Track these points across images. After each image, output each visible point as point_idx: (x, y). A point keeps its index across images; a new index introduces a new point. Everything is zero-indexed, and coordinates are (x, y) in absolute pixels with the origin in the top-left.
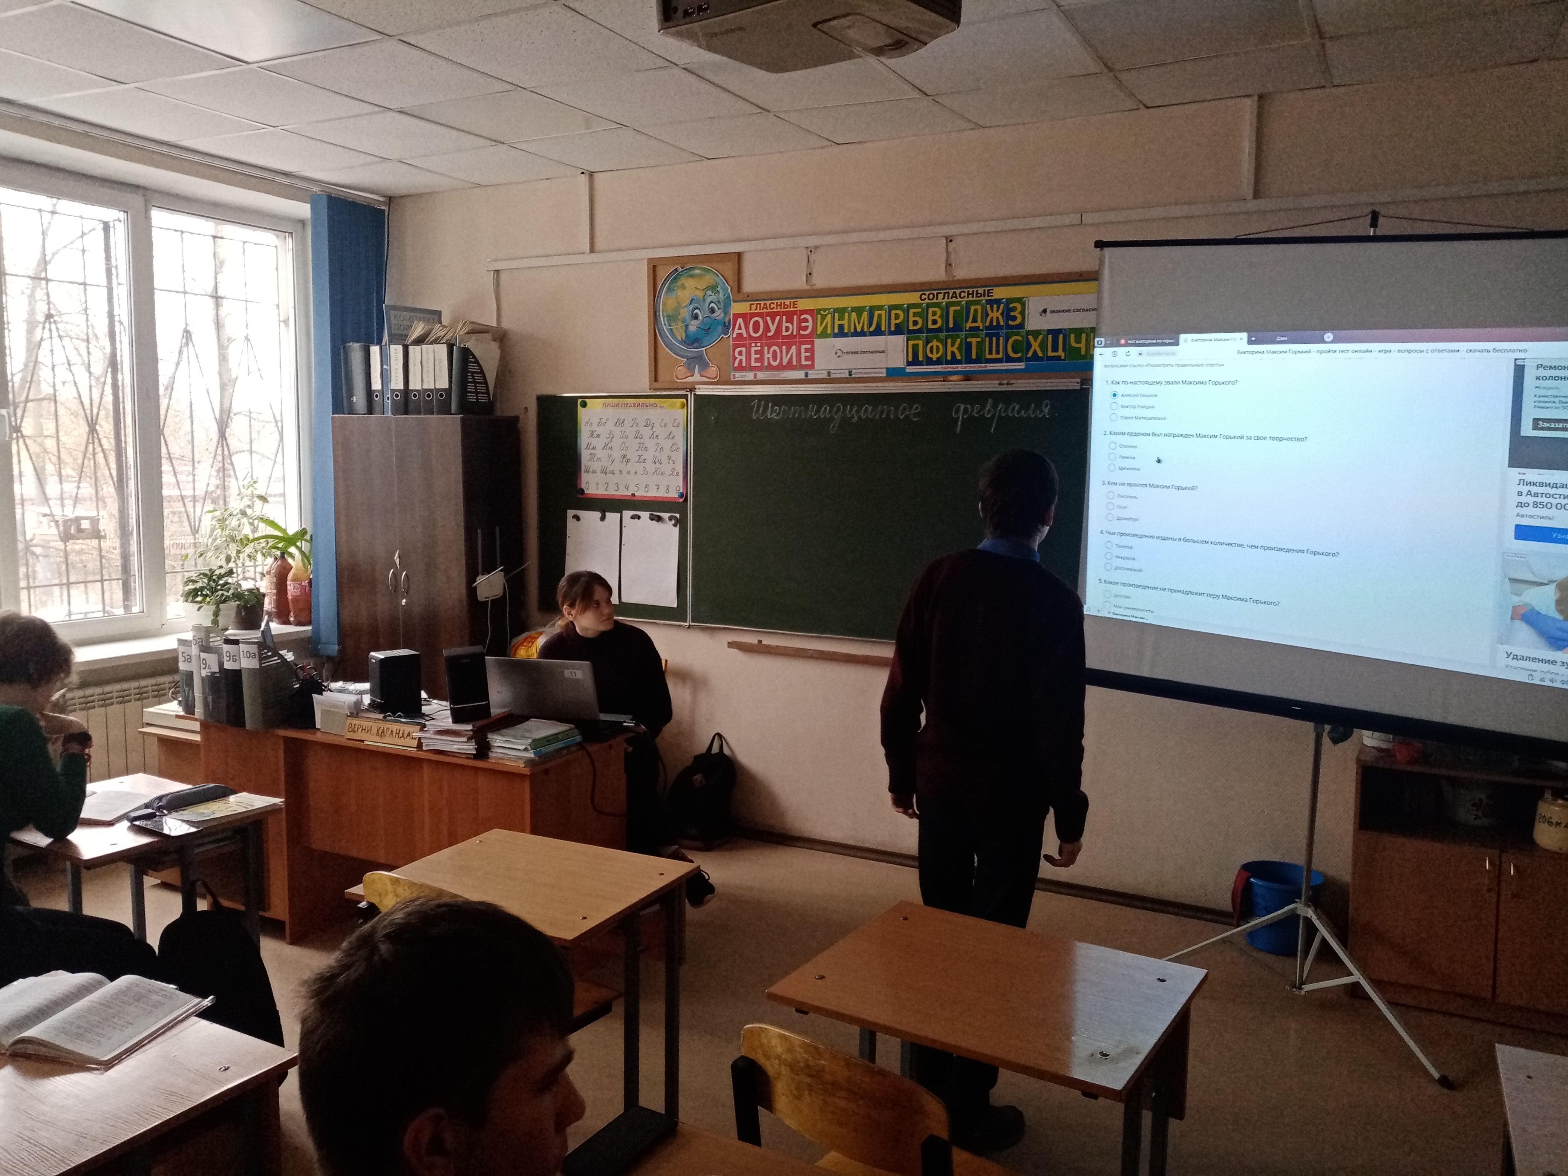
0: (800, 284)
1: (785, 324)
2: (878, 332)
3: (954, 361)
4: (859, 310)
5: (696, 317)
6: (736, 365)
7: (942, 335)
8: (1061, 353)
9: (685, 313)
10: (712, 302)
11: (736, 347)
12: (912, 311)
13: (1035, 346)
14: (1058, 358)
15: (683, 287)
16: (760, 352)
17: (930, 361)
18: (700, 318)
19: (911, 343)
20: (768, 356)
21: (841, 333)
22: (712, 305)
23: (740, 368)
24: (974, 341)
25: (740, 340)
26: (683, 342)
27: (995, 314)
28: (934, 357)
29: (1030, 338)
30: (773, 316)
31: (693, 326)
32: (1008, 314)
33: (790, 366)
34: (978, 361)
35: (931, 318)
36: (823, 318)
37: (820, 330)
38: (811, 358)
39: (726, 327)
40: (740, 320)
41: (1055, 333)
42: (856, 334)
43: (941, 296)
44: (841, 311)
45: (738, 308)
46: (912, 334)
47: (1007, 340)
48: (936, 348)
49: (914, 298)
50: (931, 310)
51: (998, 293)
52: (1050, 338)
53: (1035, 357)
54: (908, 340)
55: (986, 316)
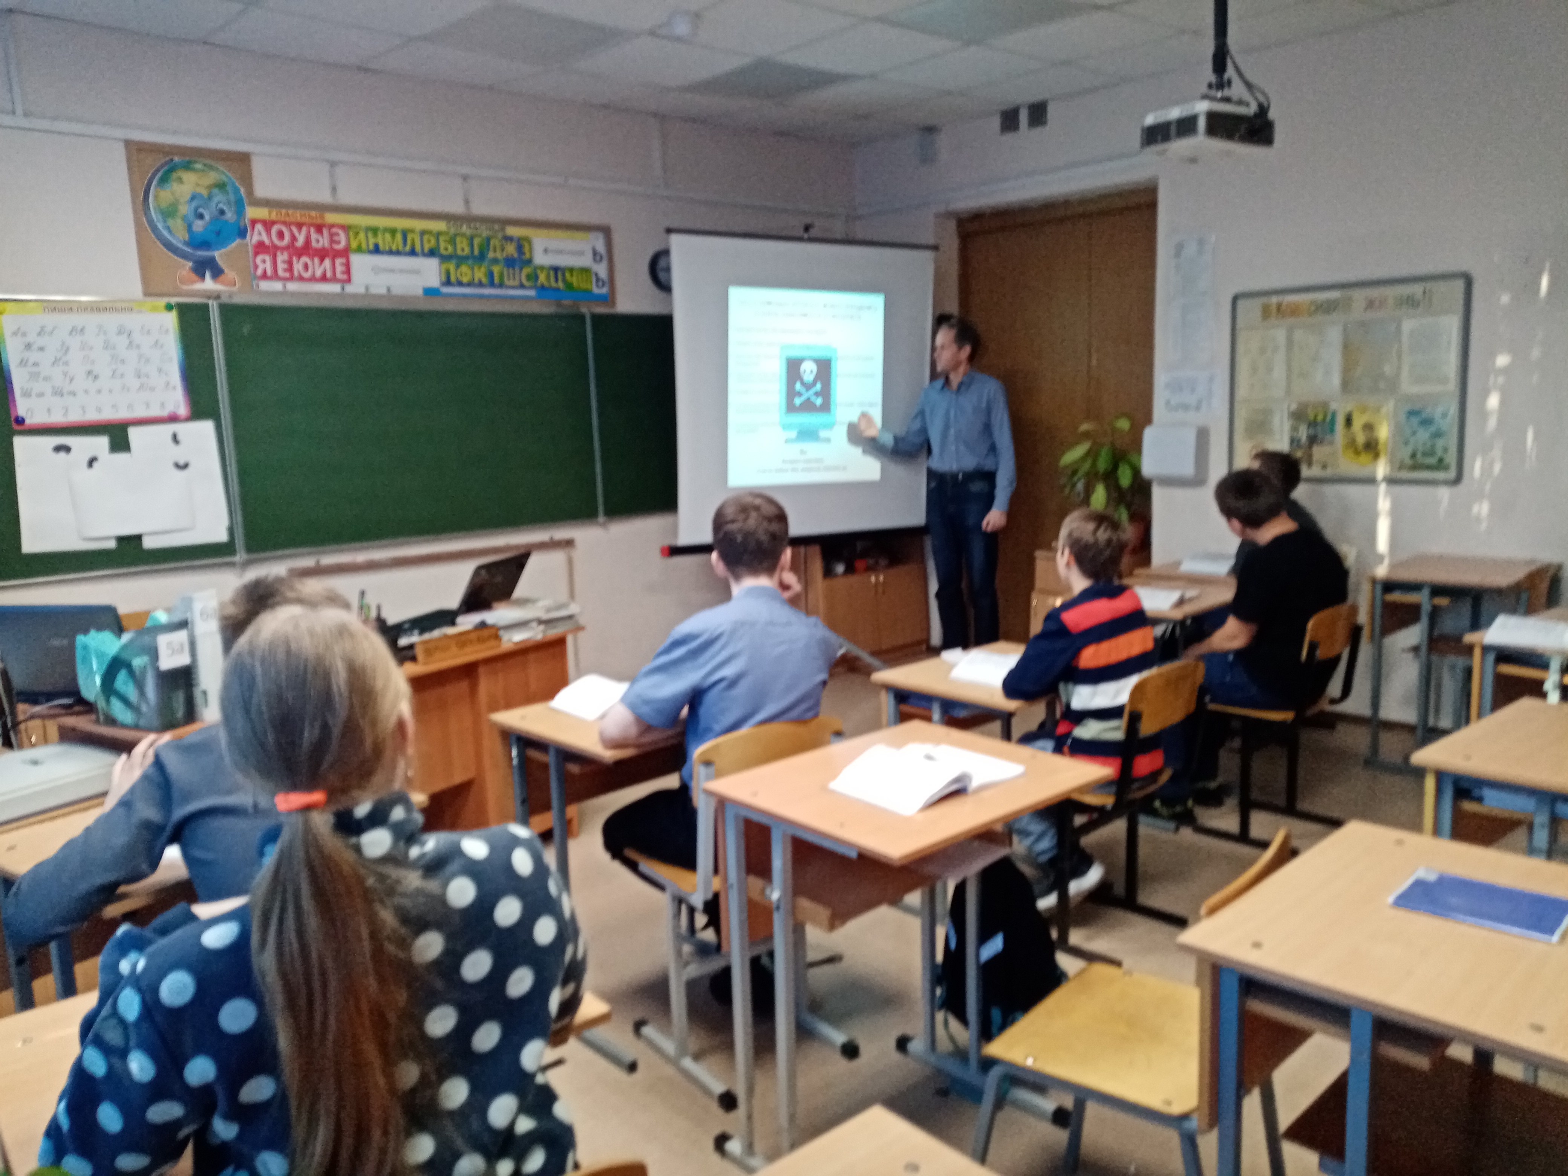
0: (324, 197)
1: (314, 236)
2: (413, 253)
3: (481, 284)
4: (393, 232)
5: (201, 216)
6: (259, 272)
7: (470, 262)
8: (561, 285)
9: (185, 209)
10: (219, 202)
11: (256, 254)
12: (442, 239)
13: (542, 278)
14: (558, 289)
15: (180, 180)
16: (290, 263)
17: (460, 284)
18: (207, 217)
19: (444, 266)
20: (298, 267)
21: (377, 250)
22: (221, 206)
23: (264, 276)
24: (496, 269)
25: (261, 248)
26: (187, 244)
27: (511, 249)
28: (465, 280)
29: (539, 272)
30: (300, 226)
31: (199, 226)
32: (520, 249)
33: (324, 278)
34: (501, 285)
35: (459, 247)
36: (357, 234)
37: (354, 245)
38: (348, 271)
39: (242, 233)
40: (259, 227)
41: (556, 269)
42: (391, 252)
43: (465, 227)
44: (375, 231)
45: (252, 212)
46: (444, 259)
47: (521, 269)
48: (465, 273)
49: (439, 226)
50: (458, 240)
51: (512, 231)
52: (552, 273)
53: (543, 287)
54: (440, 264)
55: (503, 250)
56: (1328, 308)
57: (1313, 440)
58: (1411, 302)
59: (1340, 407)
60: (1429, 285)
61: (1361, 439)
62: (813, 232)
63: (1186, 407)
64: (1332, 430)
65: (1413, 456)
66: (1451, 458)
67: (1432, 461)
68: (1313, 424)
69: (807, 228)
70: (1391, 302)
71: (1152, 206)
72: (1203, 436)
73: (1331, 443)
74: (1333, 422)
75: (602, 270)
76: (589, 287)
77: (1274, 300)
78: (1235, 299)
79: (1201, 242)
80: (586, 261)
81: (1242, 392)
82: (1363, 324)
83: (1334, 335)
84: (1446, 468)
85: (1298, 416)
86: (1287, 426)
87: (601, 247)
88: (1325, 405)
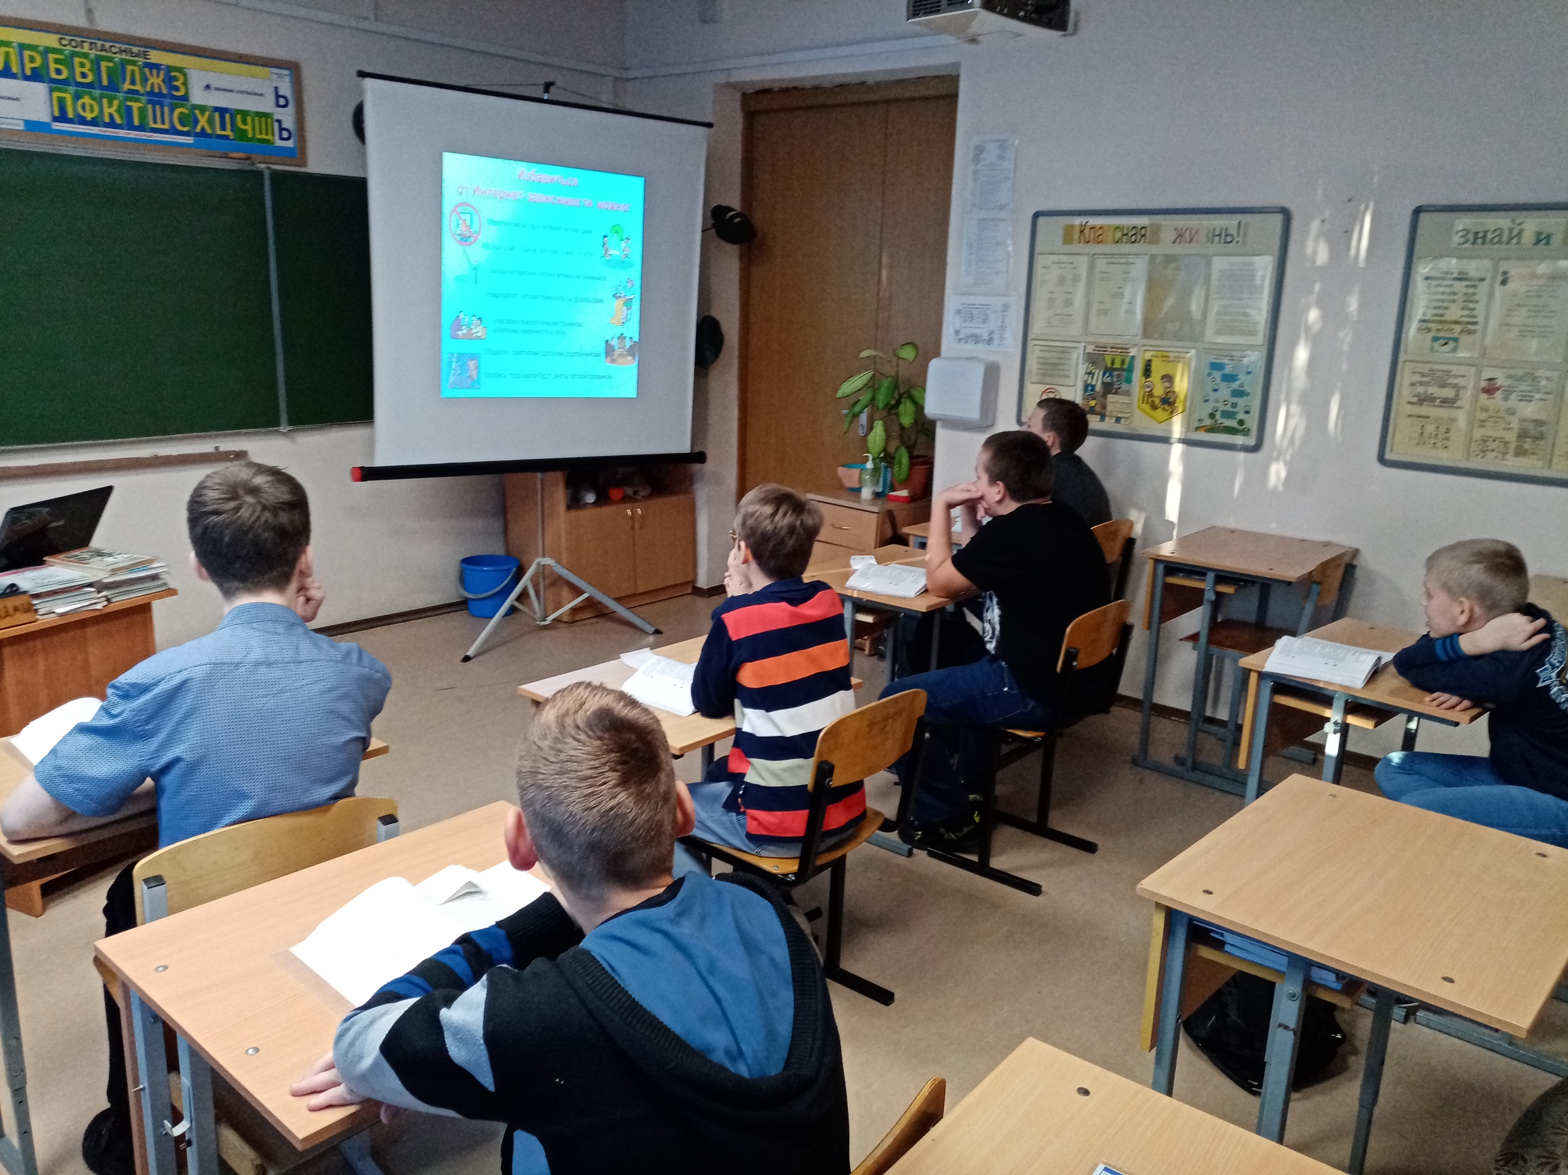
2: (7, 74)
3: (112, 124)
7: (95, 93)
8: (229, 131)
12: (51, 56)
13: (203, 121)
14: (226, 137)
17: (83, 121)
19: (56, 94)
24: (135, 106)
27: (156, 81)
29: (197, 112)
32: (169, 80)
34: (142, 128)
35: (78, 70)
41: (222, 111)
43: (86, 45)
46: (55, 84)
47: (172, 110)
48: (89, 107)
49: (50, 40)
50: (77, 60)
51: (156, 57)
52: (217, 116)
53: (203, 134)
54: (51, 90)
55: (145, 80)
56: (1135, 236)
57: (1108, 388)
58: (1224, 237)
59: (1139, 354)
60: (1245, 218)
61: (1159, 390)
62: (554, 93)
63: (976, 339)
64: (1129, 381)
65: (1212, 416)
66: (1252, 423)
67: (1233, 423)
68: (1108, 370)
69: (548, 87)
70: (1202, 236)
71: (953, 97)
72: (992, 373)
73: (1127, 393)
74: (1130, 369)
75: (287, 117)
76: (269, 137)
77: (1077, 221)
78: (1036, 215)
79: (1003, 145)
80: (266, 105)
81: (1038, 327)
82: (1169, 259)
83: (1140, 268)
84: (1246, 432)
85: (1093, 359)
86: (1082, 369)
87: (286, 90)
88: (1125, 349)
